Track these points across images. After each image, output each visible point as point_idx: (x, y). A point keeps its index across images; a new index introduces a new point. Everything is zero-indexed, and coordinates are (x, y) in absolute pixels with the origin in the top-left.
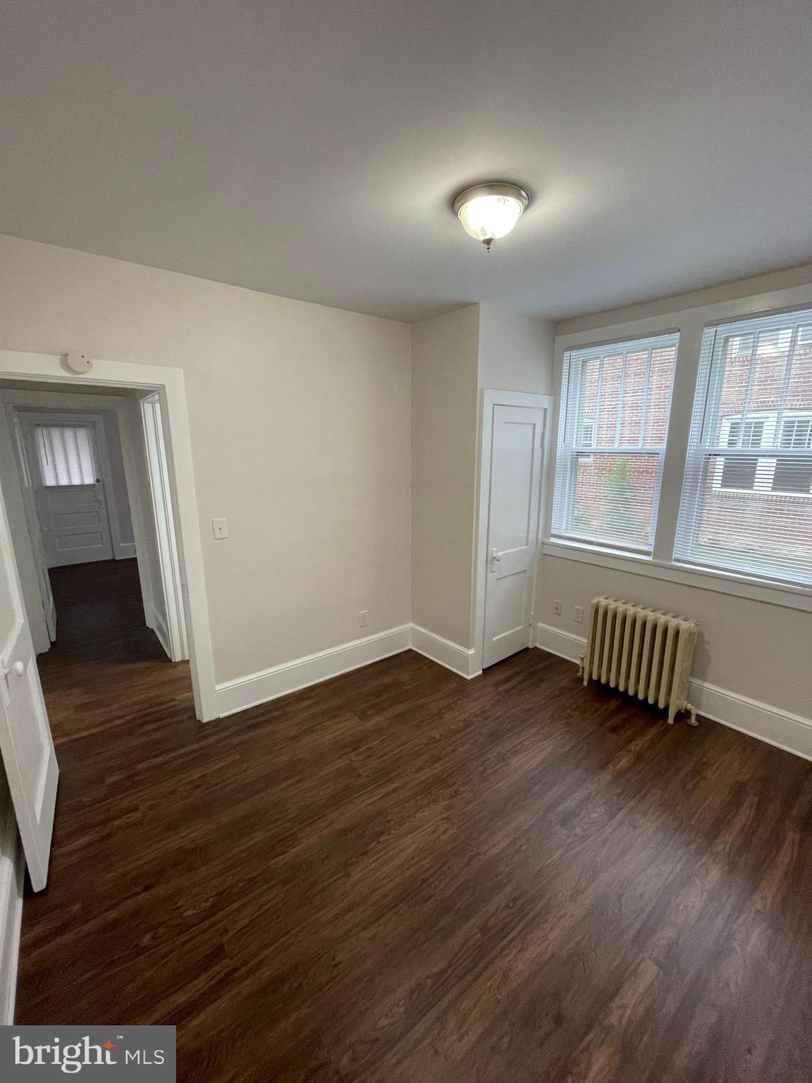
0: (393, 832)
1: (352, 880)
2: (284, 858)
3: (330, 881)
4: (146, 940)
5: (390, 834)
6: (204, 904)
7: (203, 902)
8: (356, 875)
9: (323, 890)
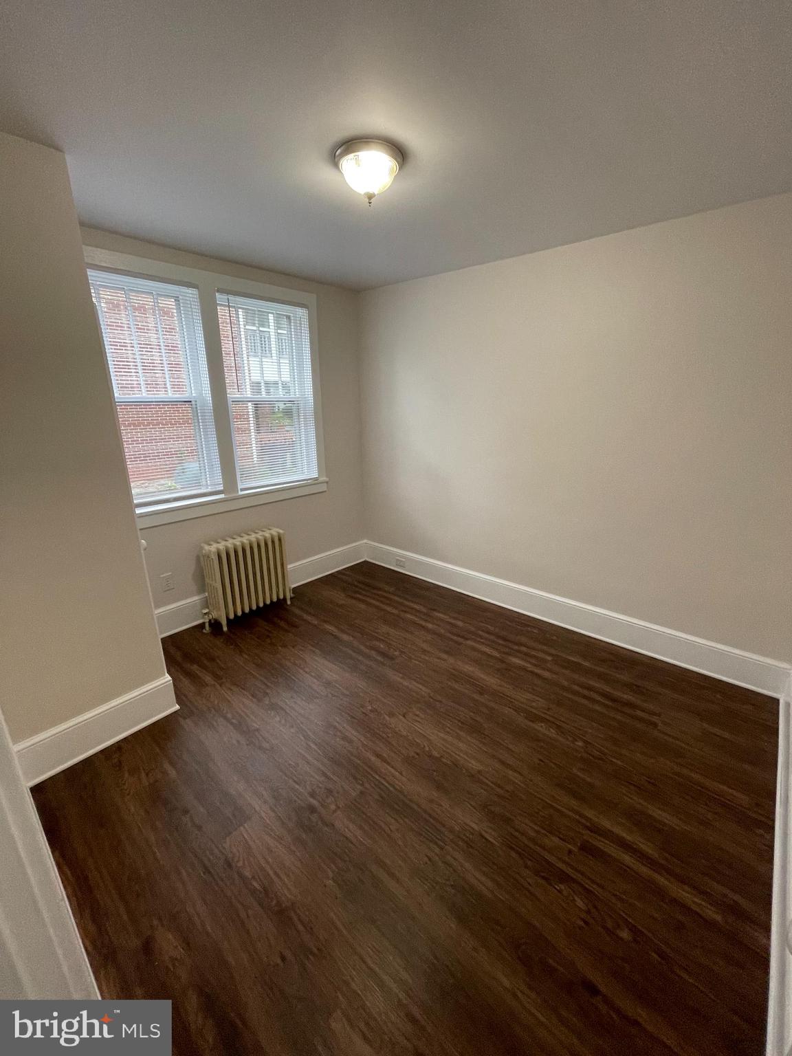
0: (427, 749)
1: (481, 768)
2: (486, 832)
3: (489, 783)
4: (625, 934)
5: (430, 750)
6: (565, 893)
7: (563, 895)
8: (475, 765)
9: (499, 786)
